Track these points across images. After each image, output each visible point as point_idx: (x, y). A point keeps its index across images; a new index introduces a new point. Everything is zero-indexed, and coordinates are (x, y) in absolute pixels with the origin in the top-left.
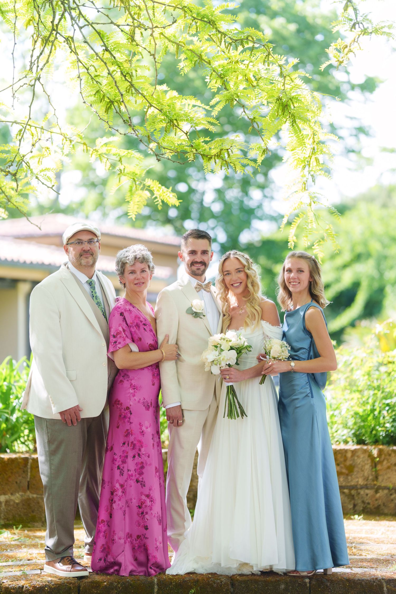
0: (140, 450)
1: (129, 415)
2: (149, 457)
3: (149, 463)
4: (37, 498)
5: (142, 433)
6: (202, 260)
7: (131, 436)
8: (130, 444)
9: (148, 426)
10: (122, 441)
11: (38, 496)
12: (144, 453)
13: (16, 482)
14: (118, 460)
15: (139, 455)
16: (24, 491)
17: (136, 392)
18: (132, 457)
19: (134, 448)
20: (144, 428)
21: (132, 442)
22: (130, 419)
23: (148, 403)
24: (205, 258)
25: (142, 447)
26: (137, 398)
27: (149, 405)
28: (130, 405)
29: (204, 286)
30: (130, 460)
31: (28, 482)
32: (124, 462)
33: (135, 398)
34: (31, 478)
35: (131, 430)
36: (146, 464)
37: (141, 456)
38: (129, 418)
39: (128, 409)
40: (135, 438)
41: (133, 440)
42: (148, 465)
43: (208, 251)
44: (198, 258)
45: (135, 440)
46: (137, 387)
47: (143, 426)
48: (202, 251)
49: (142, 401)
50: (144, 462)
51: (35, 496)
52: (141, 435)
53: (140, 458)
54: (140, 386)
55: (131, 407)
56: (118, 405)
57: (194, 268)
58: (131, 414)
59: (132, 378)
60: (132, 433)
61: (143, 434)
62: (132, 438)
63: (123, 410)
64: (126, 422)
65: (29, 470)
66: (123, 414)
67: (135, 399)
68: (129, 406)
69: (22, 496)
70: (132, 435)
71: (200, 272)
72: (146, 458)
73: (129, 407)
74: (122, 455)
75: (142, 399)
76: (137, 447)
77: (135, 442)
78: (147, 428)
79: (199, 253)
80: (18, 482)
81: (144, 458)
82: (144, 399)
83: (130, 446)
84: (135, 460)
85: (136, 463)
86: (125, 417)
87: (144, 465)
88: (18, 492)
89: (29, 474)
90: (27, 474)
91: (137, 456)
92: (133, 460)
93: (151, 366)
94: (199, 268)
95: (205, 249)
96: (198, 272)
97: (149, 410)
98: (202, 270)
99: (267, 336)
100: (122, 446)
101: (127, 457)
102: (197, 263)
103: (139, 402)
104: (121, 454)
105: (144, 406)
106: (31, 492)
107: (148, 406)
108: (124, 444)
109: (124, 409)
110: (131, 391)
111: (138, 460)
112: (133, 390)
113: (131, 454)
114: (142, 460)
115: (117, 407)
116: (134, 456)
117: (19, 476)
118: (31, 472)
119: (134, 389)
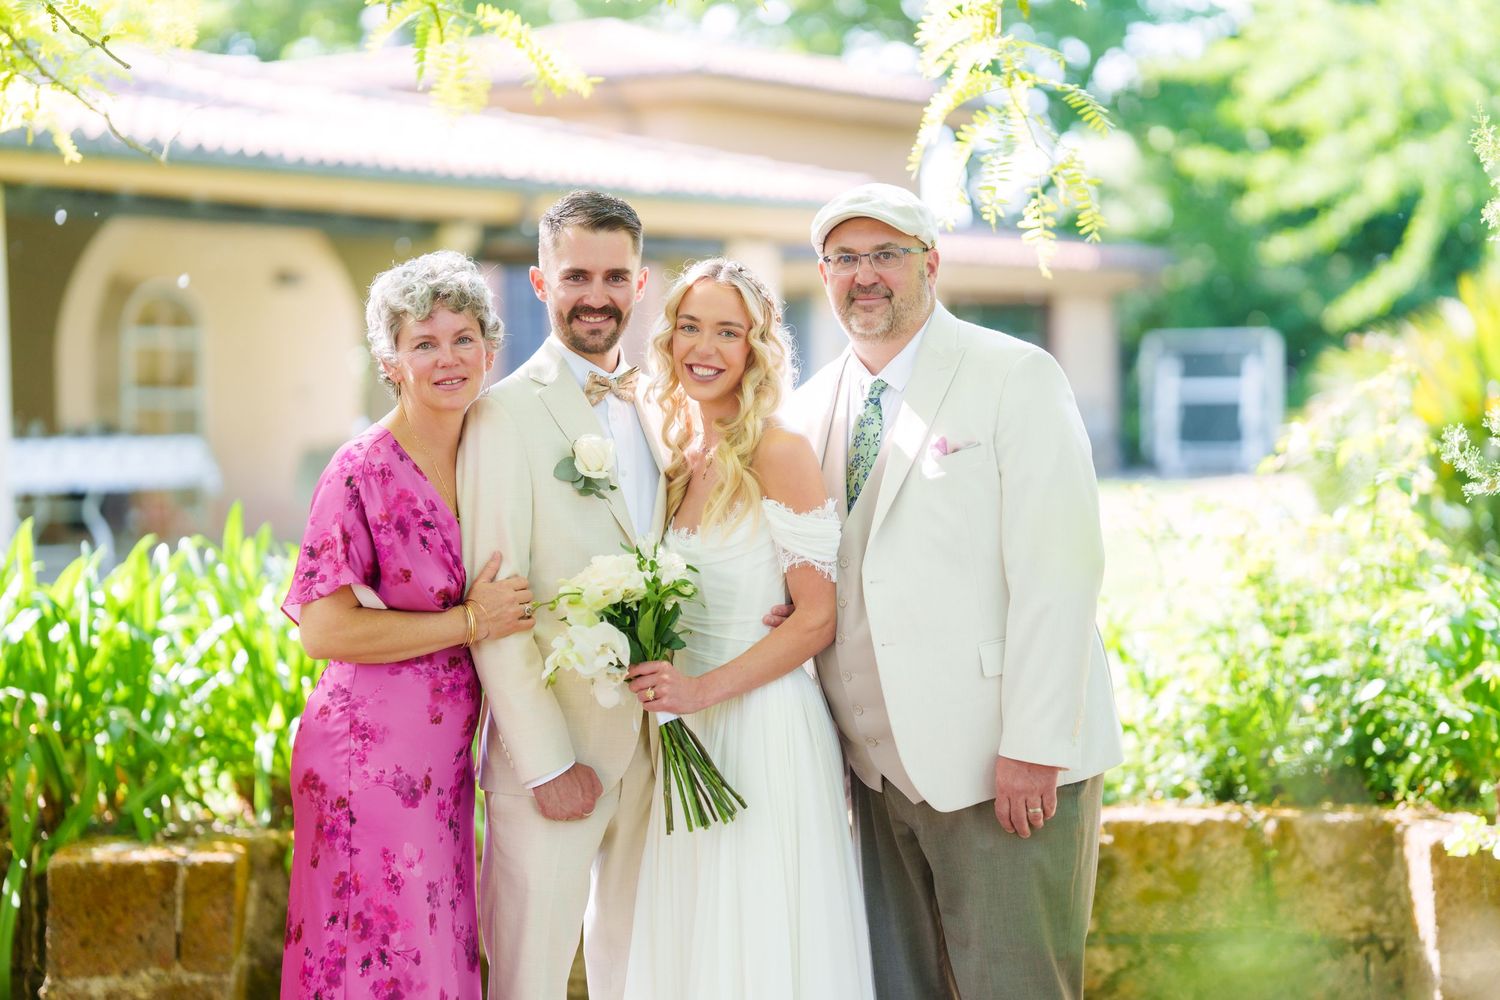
0: (385, 940)
1: (346, 825)
2: (417, 960)
3: (417, 982)
4: (205, 983)
5: (394, 883)
6: (606, 302)
7: (353, 894)
8: (352, 920)
9: (415, 858)
10: (326, 910)
11: (209, 979)
12: (401, 948)
13: (141, 938)
14: (316, 972)
15: (383, 956)
16: (166, 964)
17: (370, 750)
18: (360, 963)
19: (365, 935)
20: (398, 867)
21: (359, 916)
22: (349, 839)
23: (414, 783)
24: (617, 294)
25: (393, 928)
26: (371, 769)
27: (417, 787)
28: (350, 793)
29: (614, 384)
30: (352, 973)
31: (178, 936)
32: (333, 980)
33: (366, 767)
34: (185, 923)
35: (356, 876)
36: (410, 984)
37: (391, 959)
38: (348, 836)
39: (344, 806)
40: (368, 902)
41: (362, 908)
42: (414, 989)
43: (626, 272)
44: (596, 294)
45: (368, 909)
46: (373, 731)
47: (398, 861)
48: (609, 271)
49: (391, 779)
50: (402, 979)
51: (198, 978)
52: (390, 889)
53: (388, 968)
54: (384, 729)
55: (352, 800)
56: (313, 792)
57: (580, 328)
58: (353, 821)
59: (358, 700)
60: (357, 883)
61: (397, 888)
62: (356, 904)
63: (327, 809)
64: (337, 847)
65: (179, 901)
66: (329, 822)
67: (365, 772)
68: (345, 795)
69: (157, 978)
70: (357, 893)
71: (599, 341)
72: (409, 966)
73: (344, 800)
74: (328, 957)
75: (390, 771)
76: (378, 932)
77: (367, 915)
78: (410, 866)
79: (598, 279)
80: (147, 936)
81: (401, 967)
82: (399, 770)
83: (350, 927)
84: (368, 973)
85: (375, 983)
86: (333, 833)
87: (402, 989)
88: (146, 968)
89: (179, 912)
90: (174, 913)
91: (375, 961)
92: (362, 975)
93: (430, 658)
94: (595, 327)
95: (616, 265)
96: (592, 341)
97: (417, 806)
98: (606, 334)
99: (785, 551)
100: (326, 928)
101: (341, 963)
102: (591, 311)
103: (379, 781)
104: (325, 952)
105: (398, 792)
106: (185, 967)
107: (414, 791)
108: (334, 919)
109: (332, 804)
110: (355, 744)
111: (379, 972)
112: (360, 741)
113: (355, 955)
114: (394, 974)
115: (311, 795)
116: (367, 962)
117: (149, 918)
118: (186, 905)
119: (363, 737)
